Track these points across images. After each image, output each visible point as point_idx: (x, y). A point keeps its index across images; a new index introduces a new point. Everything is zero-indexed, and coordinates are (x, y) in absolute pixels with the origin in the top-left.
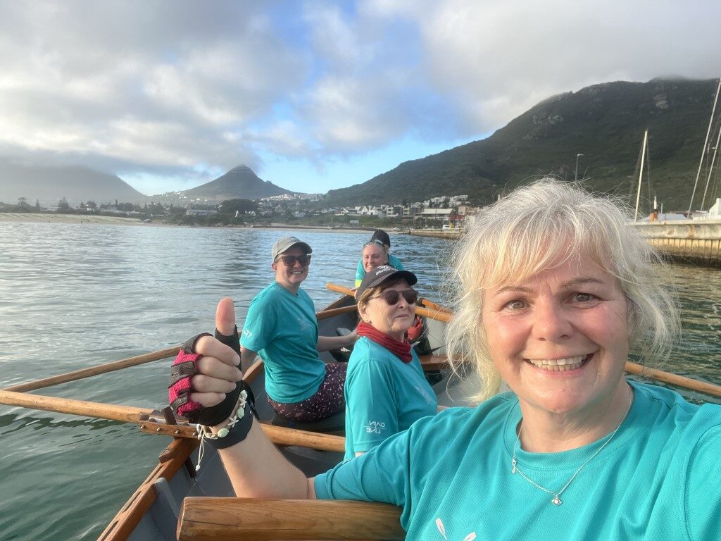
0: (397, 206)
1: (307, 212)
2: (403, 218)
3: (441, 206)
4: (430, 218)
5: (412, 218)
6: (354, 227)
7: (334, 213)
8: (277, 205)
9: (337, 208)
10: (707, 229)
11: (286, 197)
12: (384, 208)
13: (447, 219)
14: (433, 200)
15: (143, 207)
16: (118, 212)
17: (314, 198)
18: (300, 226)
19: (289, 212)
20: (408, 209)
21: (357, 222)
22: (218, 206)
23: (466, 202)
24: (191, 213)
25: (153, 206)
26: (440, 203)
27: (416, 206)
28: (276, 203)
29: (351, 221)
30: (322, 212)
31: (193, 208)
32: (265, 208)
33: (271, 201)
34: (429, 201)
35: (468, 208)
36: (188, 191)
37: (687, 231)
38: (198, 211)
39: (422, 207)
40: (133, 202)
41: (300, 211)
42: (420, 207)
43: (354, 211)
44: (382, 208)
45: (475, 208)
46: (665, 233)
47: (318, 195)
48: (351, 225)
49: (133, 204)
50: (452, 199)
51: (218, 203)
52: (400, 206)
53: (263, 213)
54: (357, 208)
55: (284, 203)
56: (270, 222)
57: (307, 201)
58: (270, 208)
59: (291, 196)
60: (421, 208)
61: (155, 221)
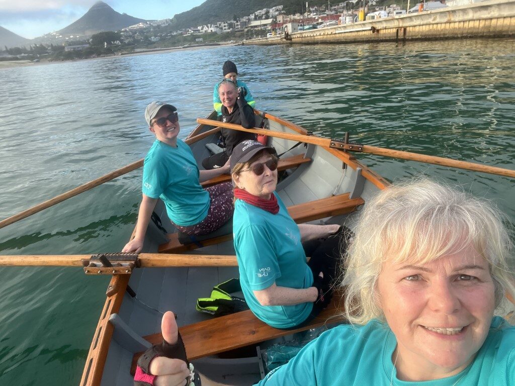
0: (230, 22)
1: (161, 36)
2: (237, 32)
3: (264, 17)
4: (256, 29)
5: (243, 31)
6: (200, 44)
7: (181, 34)
8: (136, 33)
9: (184, 29)
10: (461, 13)
11: (141, 25)
12: (220, 25)
13: (269, 28)
14: (257, 13)
15: (29, 49)
16: (10, 56)
17: (164, 24)
18: (157, 49)
19: (147, 38)
20: (239, 23)
21: (201, 39)
22: (88, 40)
23: (282, 12)
24: (69, 49)
25: (37, 47)
26: (263, 15)
27: (245, 20)
28: (134, 32)
29: (197, 40)
30: (173, 34)
31: (70, 45)
32: (127, 37)
33: (131, 30)
34: (254, 14)
35: (284, 16)
36: (62, 30)
37: (446, 16)
38: (74, 46)
39: (249, 20)
40: (20, 46)
41: (155, 36)
42: (247, 21)
43: (197, 30)
44: (218, 25)
45: (289, 16)
46: (431, 20)
47: (166, 20)
48: (197, 42)
49: (21, 47)
50: (271, 11)
51: (88, 38)
52: (232, 21)
53: (127, 41)
54: (199, 28)
55: (141, 31)
56: (133, 48)
57: (159, 26)
58: (130, 36)
59: (145, 24)
60: (249, 22)
61: (42, 60)
